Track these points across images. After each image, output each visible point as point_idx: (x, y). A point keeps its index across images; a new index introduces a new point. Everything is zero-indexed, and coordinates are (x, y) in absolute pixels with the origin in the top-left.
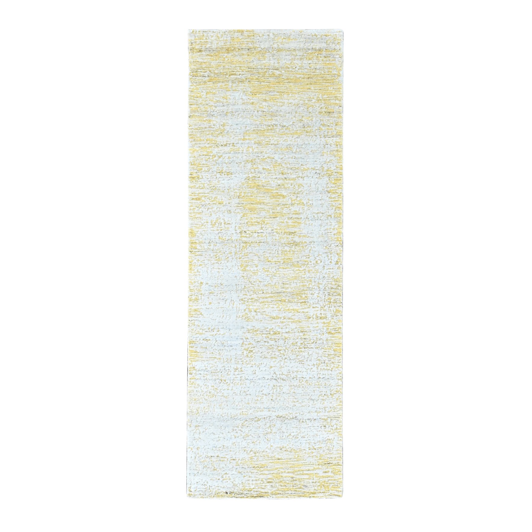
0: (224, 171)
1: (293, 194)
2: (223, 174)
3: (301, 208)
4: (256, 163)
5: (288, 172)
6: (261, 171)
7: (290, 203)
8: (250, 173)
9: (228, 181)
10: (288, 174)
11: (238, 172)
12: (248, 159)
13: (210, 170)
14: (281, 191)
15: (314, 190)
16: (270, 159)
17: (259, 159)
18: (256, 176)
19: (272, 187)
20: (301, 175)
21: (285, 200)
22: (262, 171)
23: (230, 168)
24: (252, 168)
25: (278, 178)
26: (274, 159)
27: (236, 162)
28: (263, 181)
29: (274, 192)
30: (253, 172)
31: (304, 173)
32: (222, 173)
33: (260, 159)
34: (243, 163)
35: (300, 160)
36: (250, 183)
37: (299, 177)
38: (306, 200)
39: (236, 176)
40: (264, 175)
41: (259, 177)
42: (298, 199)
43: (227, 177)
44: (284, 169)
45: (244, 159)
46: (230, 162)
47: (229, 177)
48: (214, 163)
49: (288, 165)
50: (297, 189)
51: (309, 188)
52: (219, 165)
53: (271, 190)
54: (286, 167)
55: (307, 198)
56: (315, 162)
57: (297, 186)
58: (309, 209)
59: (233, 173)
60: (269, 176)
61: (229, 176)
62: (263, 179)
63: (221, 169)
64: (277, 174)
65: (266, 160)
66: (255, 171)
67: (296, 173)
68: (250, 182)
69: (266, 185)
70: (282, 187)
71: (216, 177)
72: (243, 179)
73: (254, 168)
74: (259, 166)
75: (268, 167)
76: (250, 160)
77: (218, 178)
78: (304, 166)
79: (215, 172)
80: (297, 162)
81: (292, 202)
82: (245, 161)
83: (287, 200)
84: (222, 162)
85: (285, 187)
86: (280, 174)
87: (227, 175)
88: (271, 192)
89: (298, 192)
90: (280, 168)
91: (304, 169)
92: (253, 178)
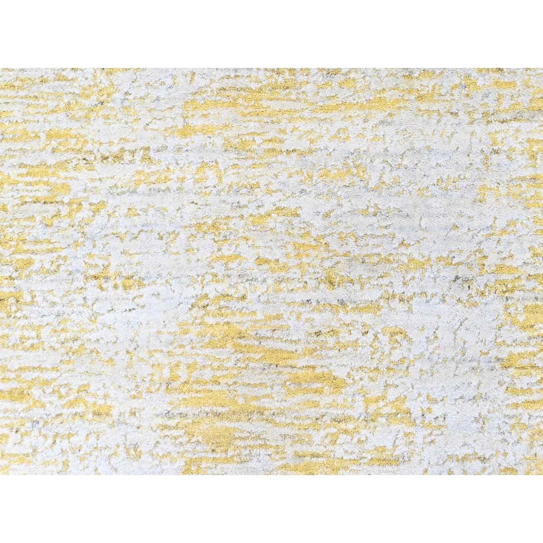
0: (112, 271)
1: (371, 375)
2: (111, 283)
3: (401, 434)
4: (232, 237)
5: (352, 276)
6: (248, 272)
7: (360, 411)
8: (211, 277)
9: (129, 314)
10: (352, 282)
11: (164, 273)
12: (201, 215)
13: (62, 268)
14: (327, 362)
15: (450, 354)
16: (281, 218)
17: (242, 217)
18: (232, 291)
19: (292, 341)
20: (398, 289)
21: (340, 399)
22: (256, 272)
23: (136, 259)
24: (219, 258)
25: (314, 303)
26: (298, 215)
27: (157, 229)
28: (260, 316)
29: (299, 365)
30: (220, 277)
31: (413, 278)
32: (107, 278)
33: (246, 216)
34: (183, 236)
35: (396, 221)
36: (211, 326)
37: (394, 296)
38: (421, 399)
39: (159, 294)
40: (261, 289)
41: (244, 297)
42: (392, 394)
43: (125, 296)
44: (338, 263)
45: (185, 217)
46: (136, 231)
47: (131, 297)
48: (75, 233)
49: (351, 246)
50: (387, 349)
51: (431, 347)
52: (94, 246)
53: (289, 352)
54: (345, 255)
55: (424, 393)
56: (452, 233)
57: (384, 339)
58: (432, 441)
59: (146, 282)
60: (281, 295)
61: (133, 292)
62: (258, 307)
63: (100, 263)
64: (312, 283)
65: (269, 220)
66: (230, 272)
67: (381, 281)
68: (209, 320)
69: (269, 334)
70: (331, 341)
71: (85, 298)
72: (185, 307)
73: (222, 257)
74: (243, 247)
75: (278, 254)
76: (210, 222)
77: (89, 303)
78: (410, 250)
79: (81, 277)
80: (386, 232)
81: (367, 408)
82: (190, 226)
83: (350, 400)
84: (103, 232)
85: (340, 340)
86: (322, 286)
87: (125, 287)
88: (290, 362)
89: (392, 365)
90: (320, 257)
91: (409, 261)
92: (222, 303)
